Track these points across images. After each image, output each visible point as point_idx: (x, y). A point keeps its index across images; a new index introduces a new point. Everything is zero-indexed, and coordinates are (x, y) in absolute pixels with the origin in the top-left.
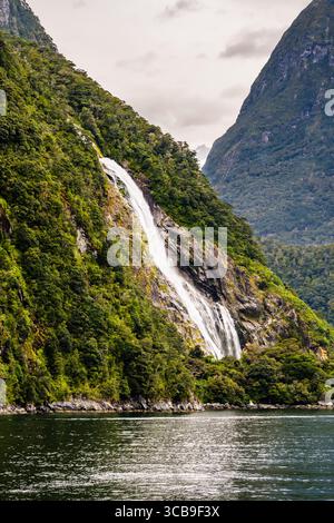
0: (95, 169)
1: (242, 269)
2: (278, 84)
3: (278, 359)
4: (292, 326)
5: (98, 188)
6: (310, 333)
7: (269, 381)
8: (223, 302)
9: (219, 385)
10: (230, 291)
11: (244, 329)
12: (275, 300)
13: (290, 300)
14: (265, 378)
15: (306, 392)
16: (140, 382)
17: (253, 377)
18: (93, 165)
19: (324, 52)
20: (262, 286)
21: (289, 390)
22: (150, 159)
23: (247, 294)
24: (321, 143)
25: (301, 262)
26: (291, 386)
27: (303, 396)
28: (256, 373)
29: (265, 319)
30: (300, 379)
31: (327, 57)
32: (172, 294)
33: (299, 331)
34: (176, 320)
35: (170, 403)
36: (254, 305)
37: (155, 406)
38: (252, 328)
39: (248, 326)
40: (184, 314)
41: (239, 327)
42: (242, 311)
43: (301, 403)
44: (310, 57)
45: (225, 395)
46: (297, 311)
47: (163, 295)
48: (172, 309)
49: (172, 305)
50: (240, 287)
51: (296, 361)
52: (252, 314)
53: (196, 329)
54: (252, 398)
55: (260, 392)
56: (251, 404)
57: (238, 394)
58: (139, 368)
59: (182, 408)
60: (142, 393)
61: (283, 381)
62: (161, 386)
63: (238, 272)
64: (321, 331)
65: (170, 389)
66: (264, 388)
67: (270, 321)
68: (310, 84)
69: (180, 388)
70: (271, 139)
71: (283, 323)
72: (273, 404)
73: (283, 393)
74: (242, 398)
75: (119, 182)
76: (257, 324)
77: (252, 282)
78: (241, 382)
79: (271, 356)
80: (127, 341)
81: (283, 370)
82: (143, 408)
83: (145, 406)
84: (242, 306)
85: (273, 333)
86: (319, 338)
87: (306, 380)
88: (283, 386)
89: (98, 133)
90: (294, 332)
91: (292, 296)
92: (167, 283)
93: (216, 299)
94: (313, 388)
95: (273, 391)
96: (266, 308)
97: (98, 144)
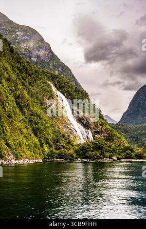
0: (51, 92)
5: (50, 97)
7: (86, 151)
8: (90, 129)
9: (62, 152)
10: (92, 126)
12: (105, 129)
17: (80, 149)
18: (49, 91)
20: (101, 125)
21: (93, 154)
22: (72, 92)
23: (97, 127)
27: (99, 156)
28: (82, 148)
29: (101, 134)
30: (97, 150)
32: (72, 127)
34: (71, 133)
36: (99, 130)
39: (97, 136)
40: (75, 132)
41: (94, 136)
42: (95, 132)
43: (97, 159)
44: (139, 98)
45: (63, 156)
46: (111, 132)
47: (68, 126)
49: (70, 129)
50: (95, 125)
52: (98, 133)
53: (78, 136)
54: (80, 157)
55: (83, 155)
56: (79, 159)
61: (92, 151)
64: (118, 137)
66: (84, 153)
67: (103, 135)
71: (106, 135)
73: (90, 155)
74: (73, 157)
76: (99, 135)
77: (98, 124)
78: (76, 152)
81: (93, 147)
84: (95, 130)
87: (100, 151)
88: (90, 153)
89: (58, 86)
90: (110, 137)
91: (110, 127)
92: (71, 124)
93: (88, 129)
94: (102, 154)
95: (87, 154)
96: (102, 131)
97: (57, 88)
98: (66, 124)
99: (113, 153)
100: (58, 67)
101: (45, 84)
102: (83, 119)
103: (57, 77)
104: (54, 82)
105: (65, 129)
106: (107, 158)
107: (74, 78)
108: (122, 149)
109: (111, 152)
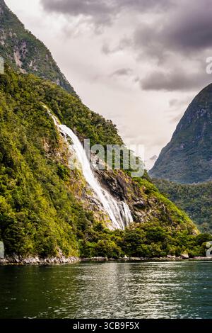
0: (52, 129)
1: (136, 183)
2: (187, 125)
3: (145, 230)
4: (163, 214)
5: (52, 138)
6: (173, 217)
7: (137, 243)
8: (125, 201)
9: (101, 245)
10: (129, 195)
11: (136, 215)
12: (153, 200)
13: (161, 199)
14: (134, 241)
15: (159, 249)
16: (13, 243)
17: (127, 241)
18: (50, 126)
19: (205, 111)
20: (147, 192)
21: (148, 248)
22: (88, 126)
23: (138, 197)
24: (204, 148)
25: (189, 191)
26: (150, 246)
27: (159, 252)
28: (129, 238)
29: (148, 210)
30: (156, 242)
31: (206, 113)
32: (94, 196)
33: (167, 216)
34: (95, 210)
35: (37, 258)
36: (142, 202)
37: (25, 260)
38: (140, 214)
39: (139, 214)
40: (100, 207)
41: (133, 214)
42: (135, 205)
43: (156, 256)
44: (200, 114)
45: (105, 252)
46: (165, 205)
47: (88, 196)
48: (93, 204)
49: (93, 201)
50: (135, 193)
51: (154, 231)
52: (141, 207)
53: (107, 215)
54: (126, 254)
55: (132, 250)
56: (126, 257)
57: (115, 250)
58: (11, 233)
59: (48, 261)
60: (14, 251)
61: (146, 243)
62: (31, 246)
63: (134, 185)
64: (179, 216)
65: (37, 248)
66: (134, 248)
67: (150, 211)
68: (199, 124)
69: (45, 247)
70: (184, 147)
71: (157, 212)
72: (140, 257)
73: (145, 250)
74: (118, 253)
75: (68, 137)
76: (143, 213)
77: (141, 190)
78: (119, 244)
79: (142, 228)
80: (5, 214)
81: (146, 236)
82: (16, 262)
83: (18, 260)
84: (135, 203)
85: (152, 217)
86: (177, 220)
87: (160, 242)
88: (145, 246)
89: (59, 113)
90: (164, 217)
91: (163, 197)
92: (92, 190)
93: (122, 199)
94: (164, 247)
95: (139, 249)
96: (149, 204)
97: (60, 118)
98: (85, 190)
99: (181, 246)
100: (20, 44)
101: (39, 112)
102: (112, 181)
103: (56, 94)
104: (52, 105)
105: (83, 201)
106: (172, 254)
107: (58, 70)
108: (194, 239)
109: (178, 244)
